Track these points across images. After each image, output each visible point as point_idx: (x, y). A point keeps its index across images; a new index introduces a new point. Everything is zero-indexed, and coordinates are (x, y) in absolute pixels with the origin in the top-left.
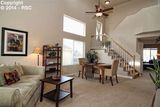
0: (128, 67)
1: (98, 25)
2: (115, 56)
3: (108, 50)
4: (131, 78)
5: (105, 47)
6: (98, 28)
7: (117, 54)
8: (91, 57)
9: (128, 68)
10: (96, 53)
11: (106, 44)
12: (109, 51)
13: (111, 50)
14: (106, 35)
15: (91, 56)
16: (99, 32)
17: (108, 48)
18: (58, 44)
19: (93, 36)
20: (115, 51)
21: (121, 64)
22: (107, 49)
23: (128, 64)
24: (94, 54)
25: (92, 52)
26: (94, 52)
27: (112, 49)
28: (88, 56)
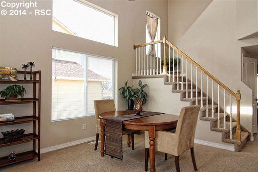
0: (221, 119)
1: (151, 22)
2: (189, 93)
3: (171, 77)
4: (232, 148)
5: (164, 70)
6: (149, 28)
7: (194, 87)
8: (131, 96)
9: (221, 123)
10: (144, 86)
11: (167, 65)
12: (176, 80)
13: (180, 78)
14: (168, 43)
15: (133, 94)
16: (153, 37)
17: (171, 73)
18: (31, 64)
19: (138, 47)
20: (189, 81)
21: (204, 112)
22: (169, 75)
23: (222, 111)
24: (139, 88)
25: (135, 85)
26: (140, 84)
27: (182, 75)
28: (123, 93)
